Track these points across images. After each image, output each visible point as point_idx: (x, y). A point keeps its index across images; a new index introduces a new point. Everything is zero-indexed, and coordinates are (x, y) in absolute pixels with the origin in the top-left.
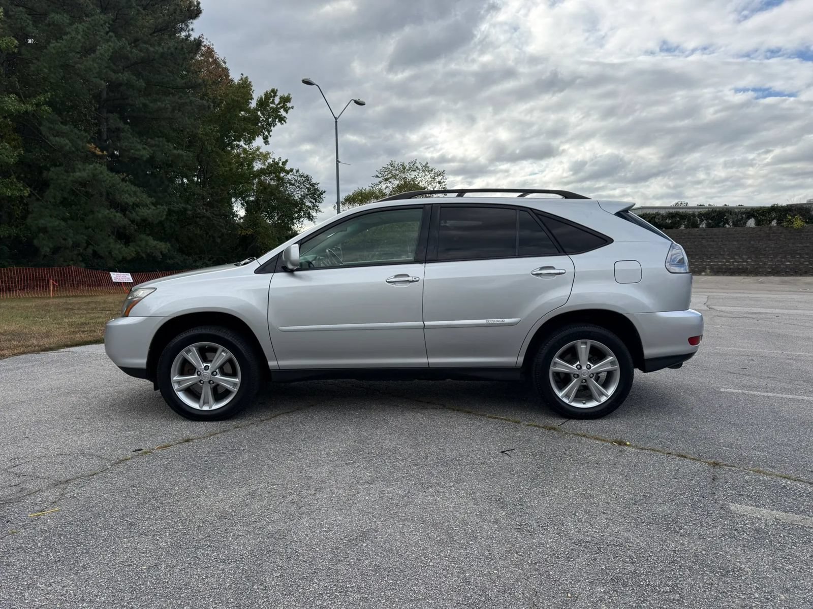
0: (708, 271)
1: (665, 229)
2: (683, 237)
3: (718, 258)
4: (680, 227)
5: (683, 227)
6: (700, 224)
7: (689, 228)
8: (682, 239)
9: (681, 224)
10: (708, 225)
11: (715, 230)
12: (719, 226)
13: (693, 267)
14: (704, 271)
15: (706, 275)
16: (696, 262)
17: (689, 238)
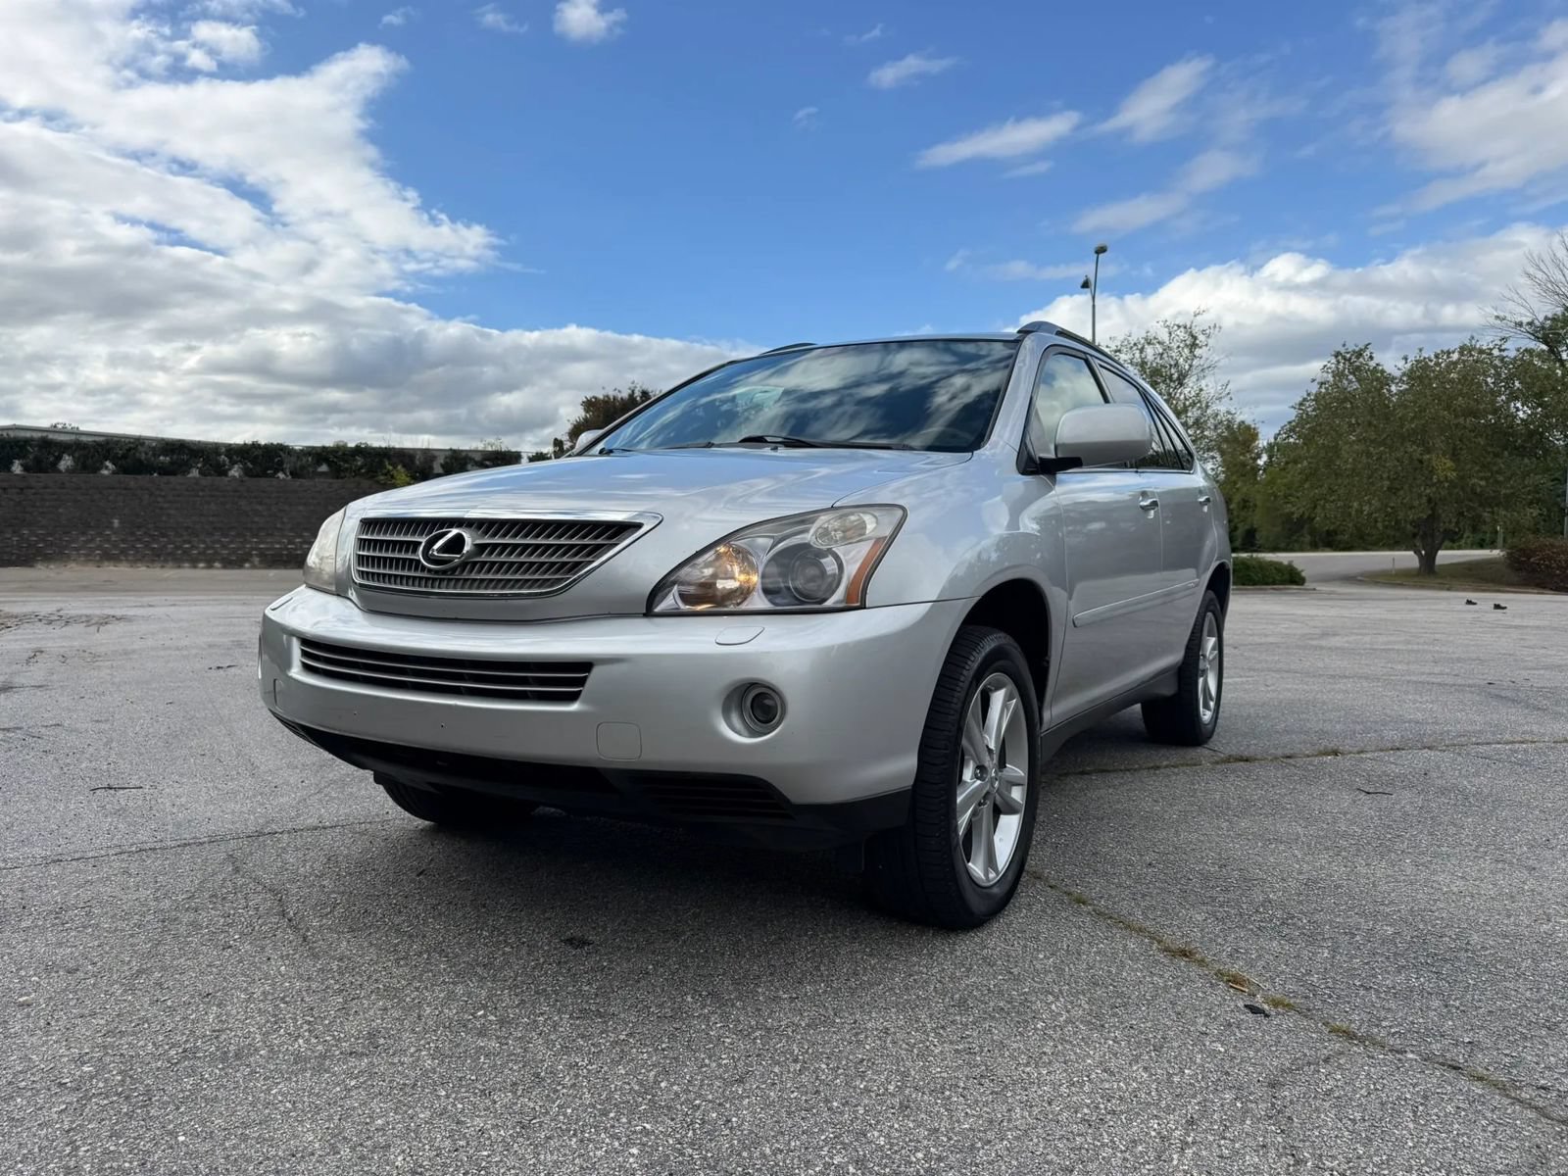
0: (256, 560)
1: (159, 474)
2: (201, 494)
3: (272, 535)
4: (189, 473)
5: (195, 473)
6: (230, 469)
7: (210, 475)
8: (198, 496)
9: (192, 467)
10: (247, 472)
11: (263, 482)
12: (267, 476)
13: (227, 552)
14: (247, 561)
15: (254, 567)
16: (232, 542)
17: (212, 496)
